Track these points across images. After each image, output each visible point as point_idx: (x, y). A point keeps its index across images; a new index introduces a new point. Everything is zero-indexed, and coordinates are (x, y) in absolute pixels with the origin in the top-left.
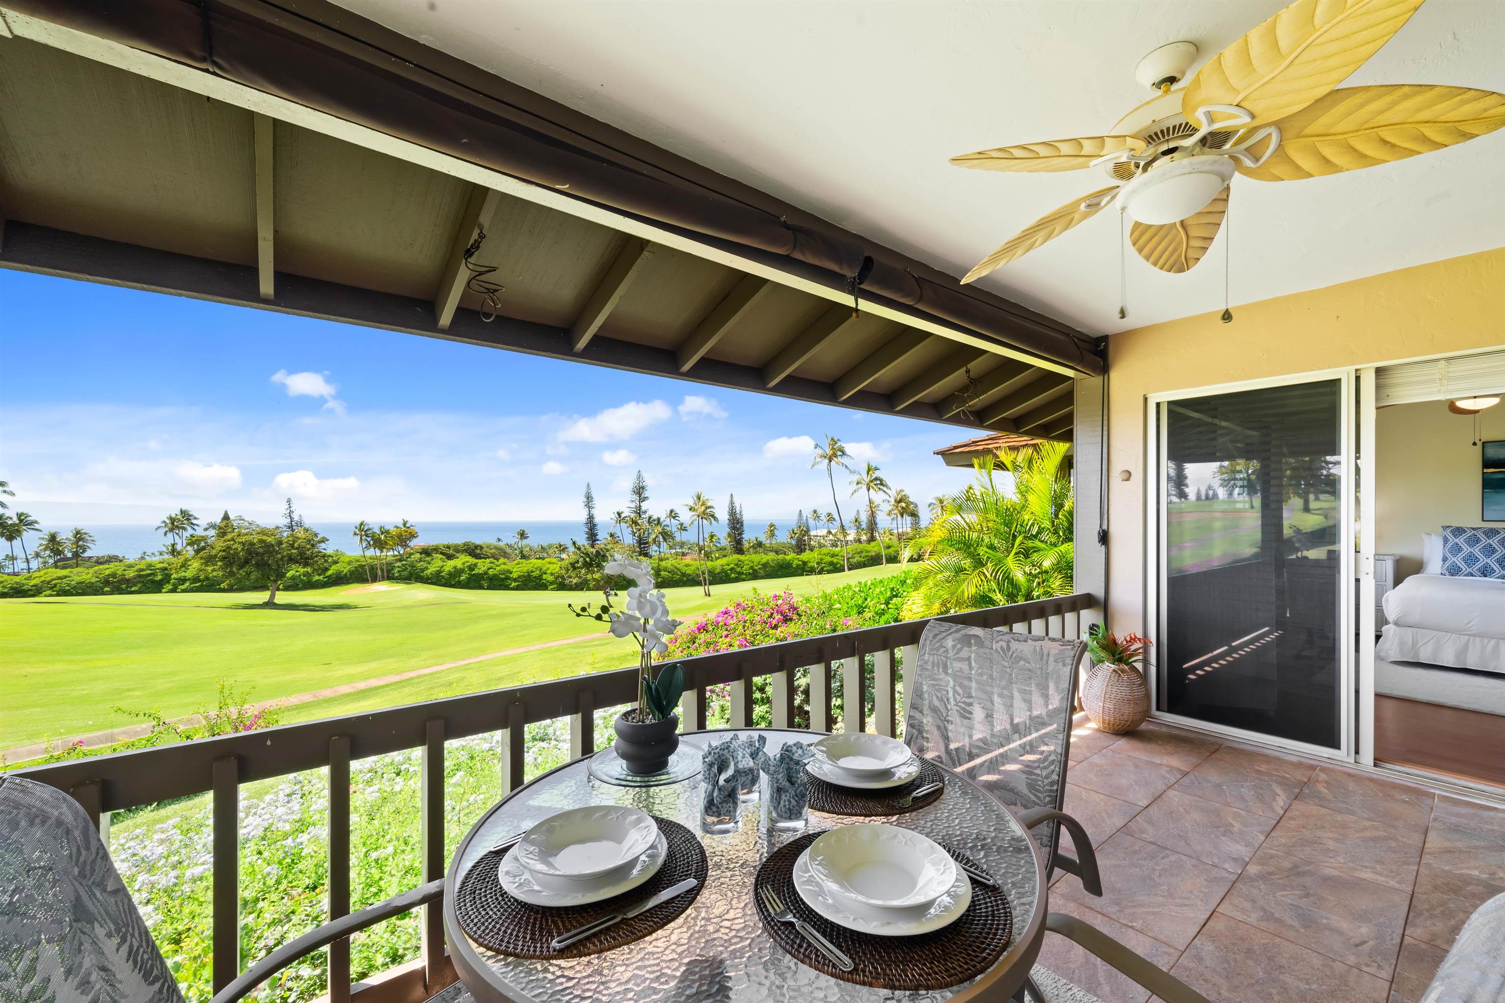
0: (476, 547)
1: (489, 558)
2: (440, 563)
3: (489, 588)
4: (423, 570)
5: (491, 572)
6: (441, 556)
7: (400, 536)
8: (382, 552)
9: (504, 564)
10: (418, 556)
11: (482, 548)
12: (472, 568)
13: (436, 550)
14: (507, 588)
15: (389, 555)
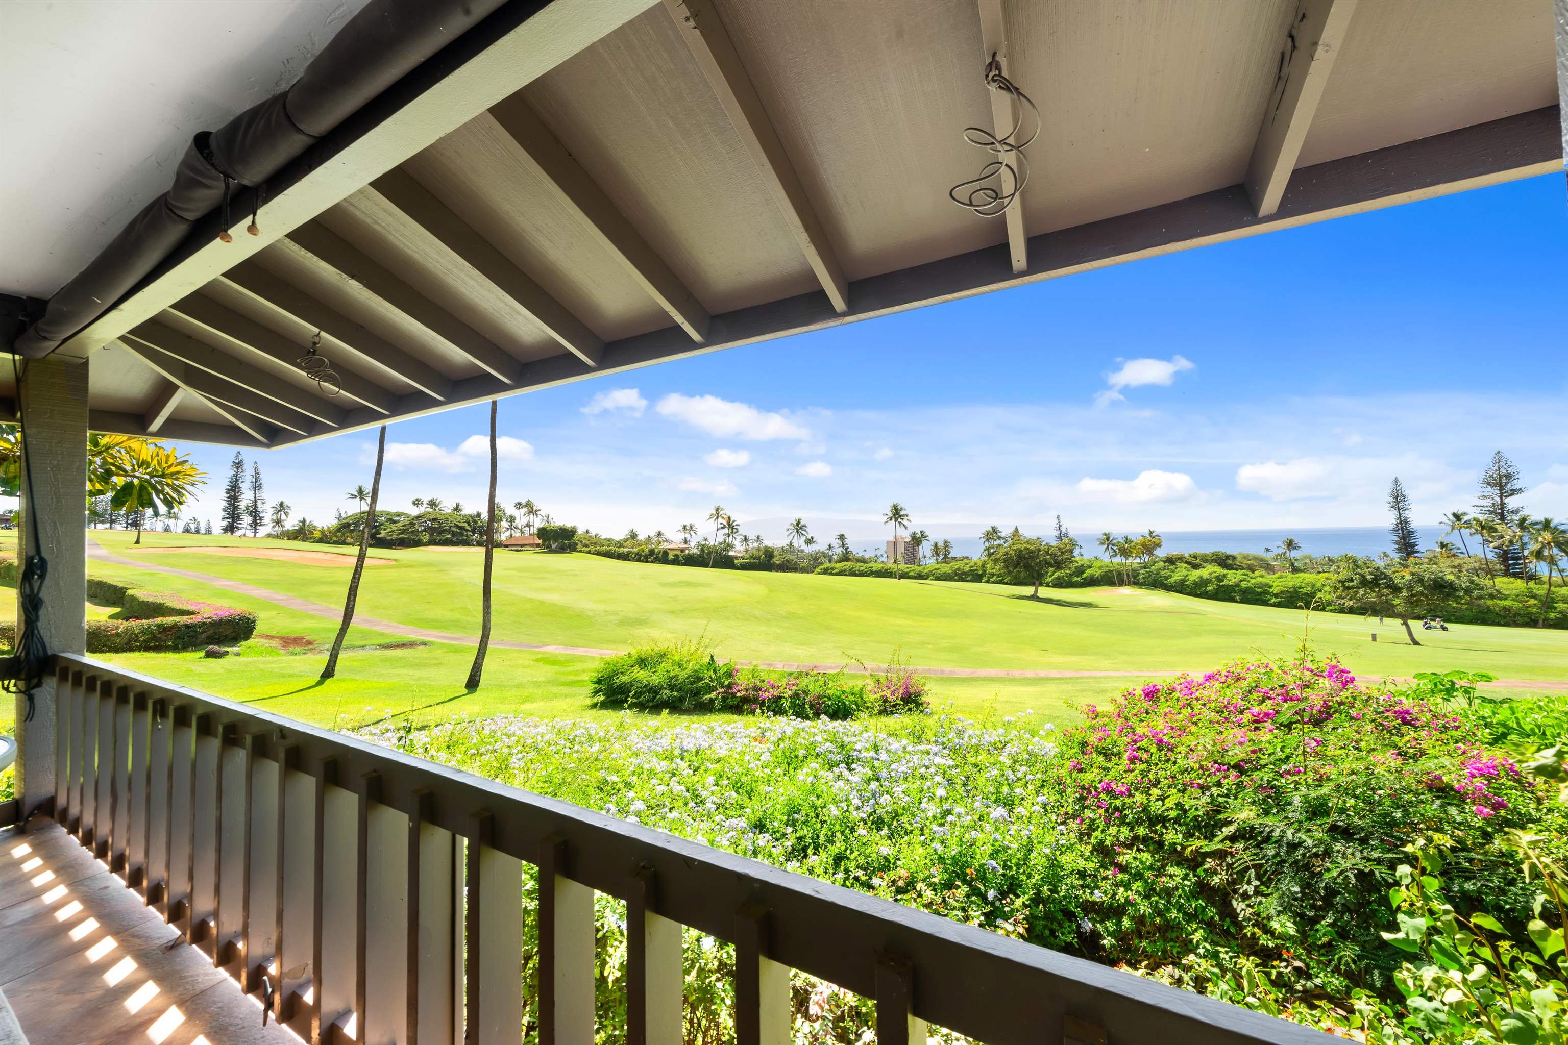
0: (1228, 557)
1: (1243, 569)
2: (1185, 572)
3: (1242, 602)
4: (1166, 578)
5: (1243, 584)
6: (1186, 565)
7: (1144, 545)
8: (1127, 559)
9: (1262, 576)
10: (1162, 564)
11: (1234, 558)
12: (1220, 579)
13: (1181, 559)
14: (1266, 603)
15: (1134, 562)
